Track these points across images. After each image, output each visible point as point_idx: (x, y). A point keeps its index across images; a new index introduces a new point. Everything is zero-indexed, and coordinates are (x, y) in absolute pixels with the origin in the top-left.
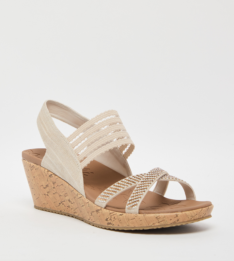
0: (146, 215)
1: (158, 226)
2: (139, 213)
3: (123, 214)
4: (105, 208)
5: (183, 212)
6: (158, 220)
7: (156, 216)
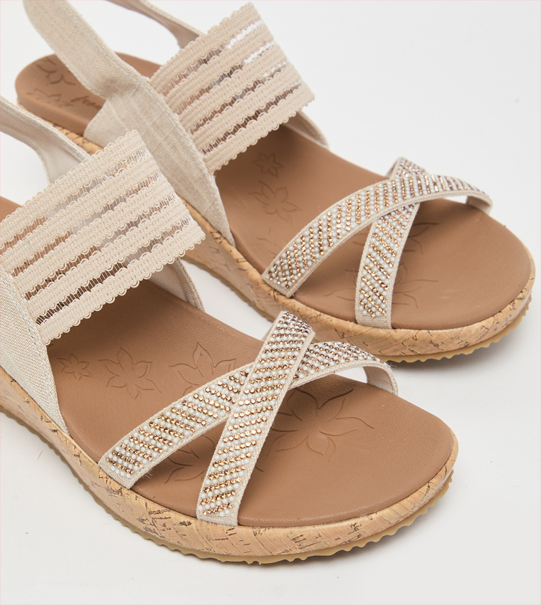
0: (262, 530)
1: (301, 553)
2: (239, 524)
3: (190, 524)
4: (131, 489)
5: (374, 516)
6: (298, 544)
7: (291, 536)
